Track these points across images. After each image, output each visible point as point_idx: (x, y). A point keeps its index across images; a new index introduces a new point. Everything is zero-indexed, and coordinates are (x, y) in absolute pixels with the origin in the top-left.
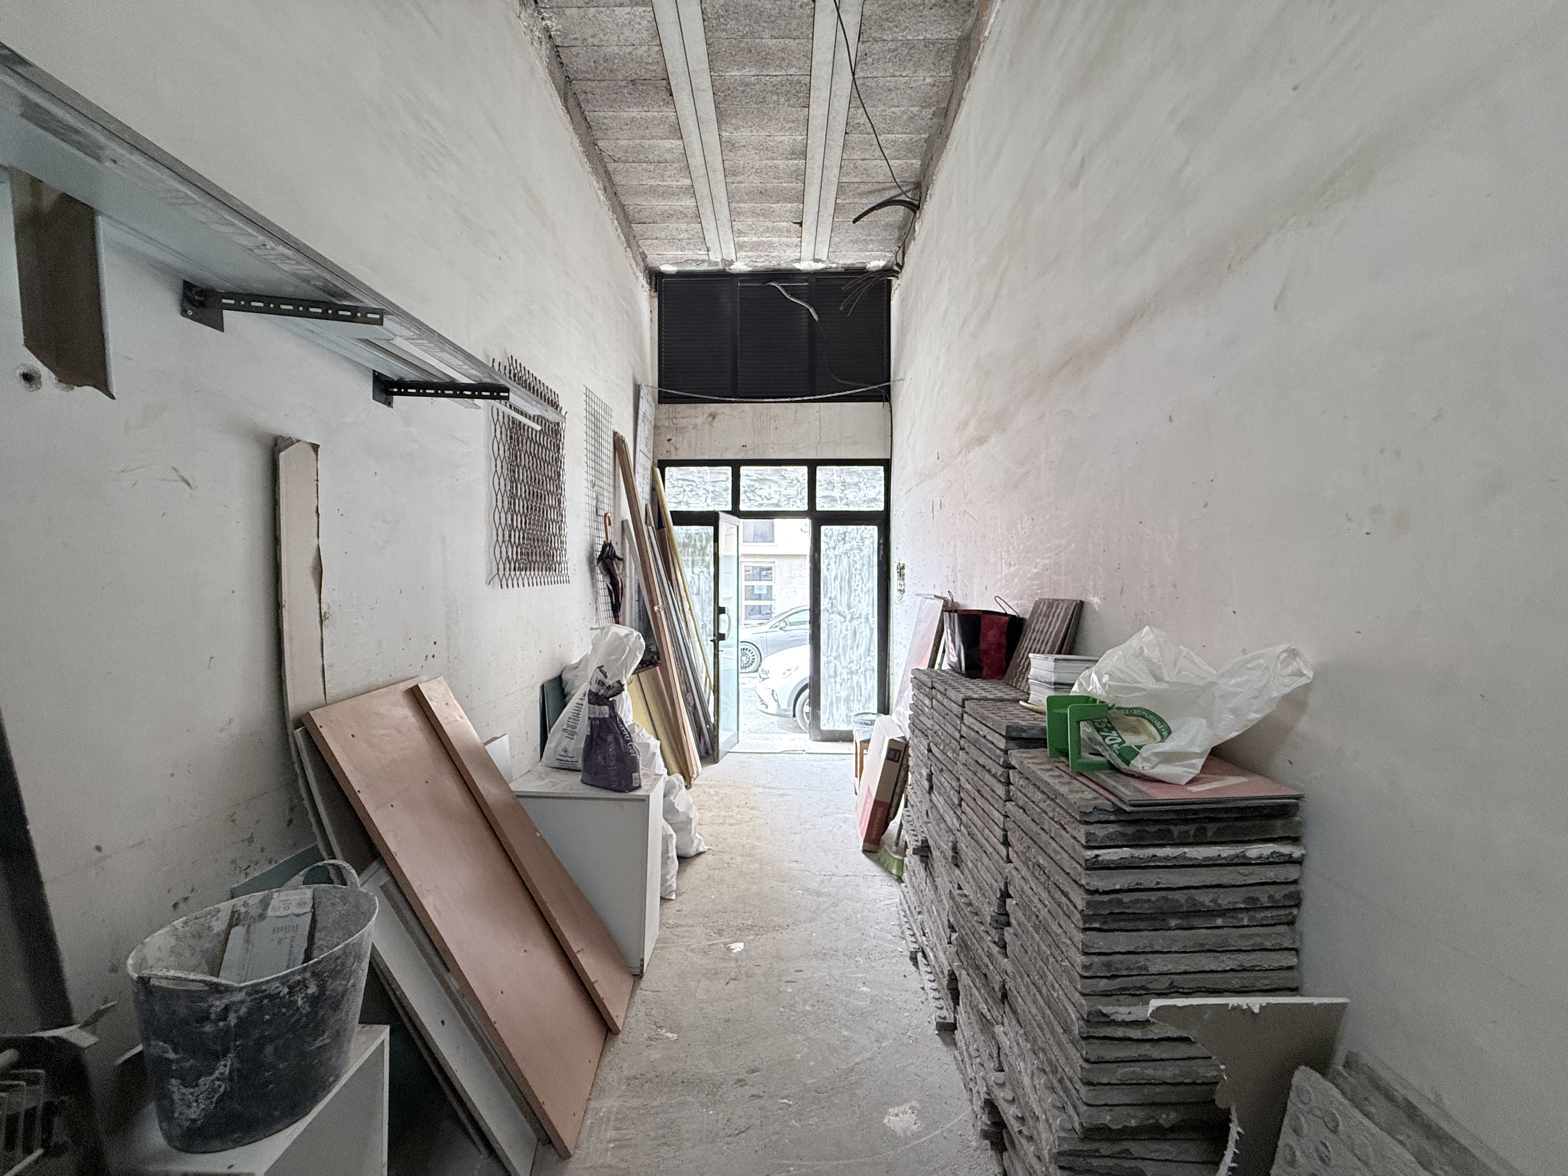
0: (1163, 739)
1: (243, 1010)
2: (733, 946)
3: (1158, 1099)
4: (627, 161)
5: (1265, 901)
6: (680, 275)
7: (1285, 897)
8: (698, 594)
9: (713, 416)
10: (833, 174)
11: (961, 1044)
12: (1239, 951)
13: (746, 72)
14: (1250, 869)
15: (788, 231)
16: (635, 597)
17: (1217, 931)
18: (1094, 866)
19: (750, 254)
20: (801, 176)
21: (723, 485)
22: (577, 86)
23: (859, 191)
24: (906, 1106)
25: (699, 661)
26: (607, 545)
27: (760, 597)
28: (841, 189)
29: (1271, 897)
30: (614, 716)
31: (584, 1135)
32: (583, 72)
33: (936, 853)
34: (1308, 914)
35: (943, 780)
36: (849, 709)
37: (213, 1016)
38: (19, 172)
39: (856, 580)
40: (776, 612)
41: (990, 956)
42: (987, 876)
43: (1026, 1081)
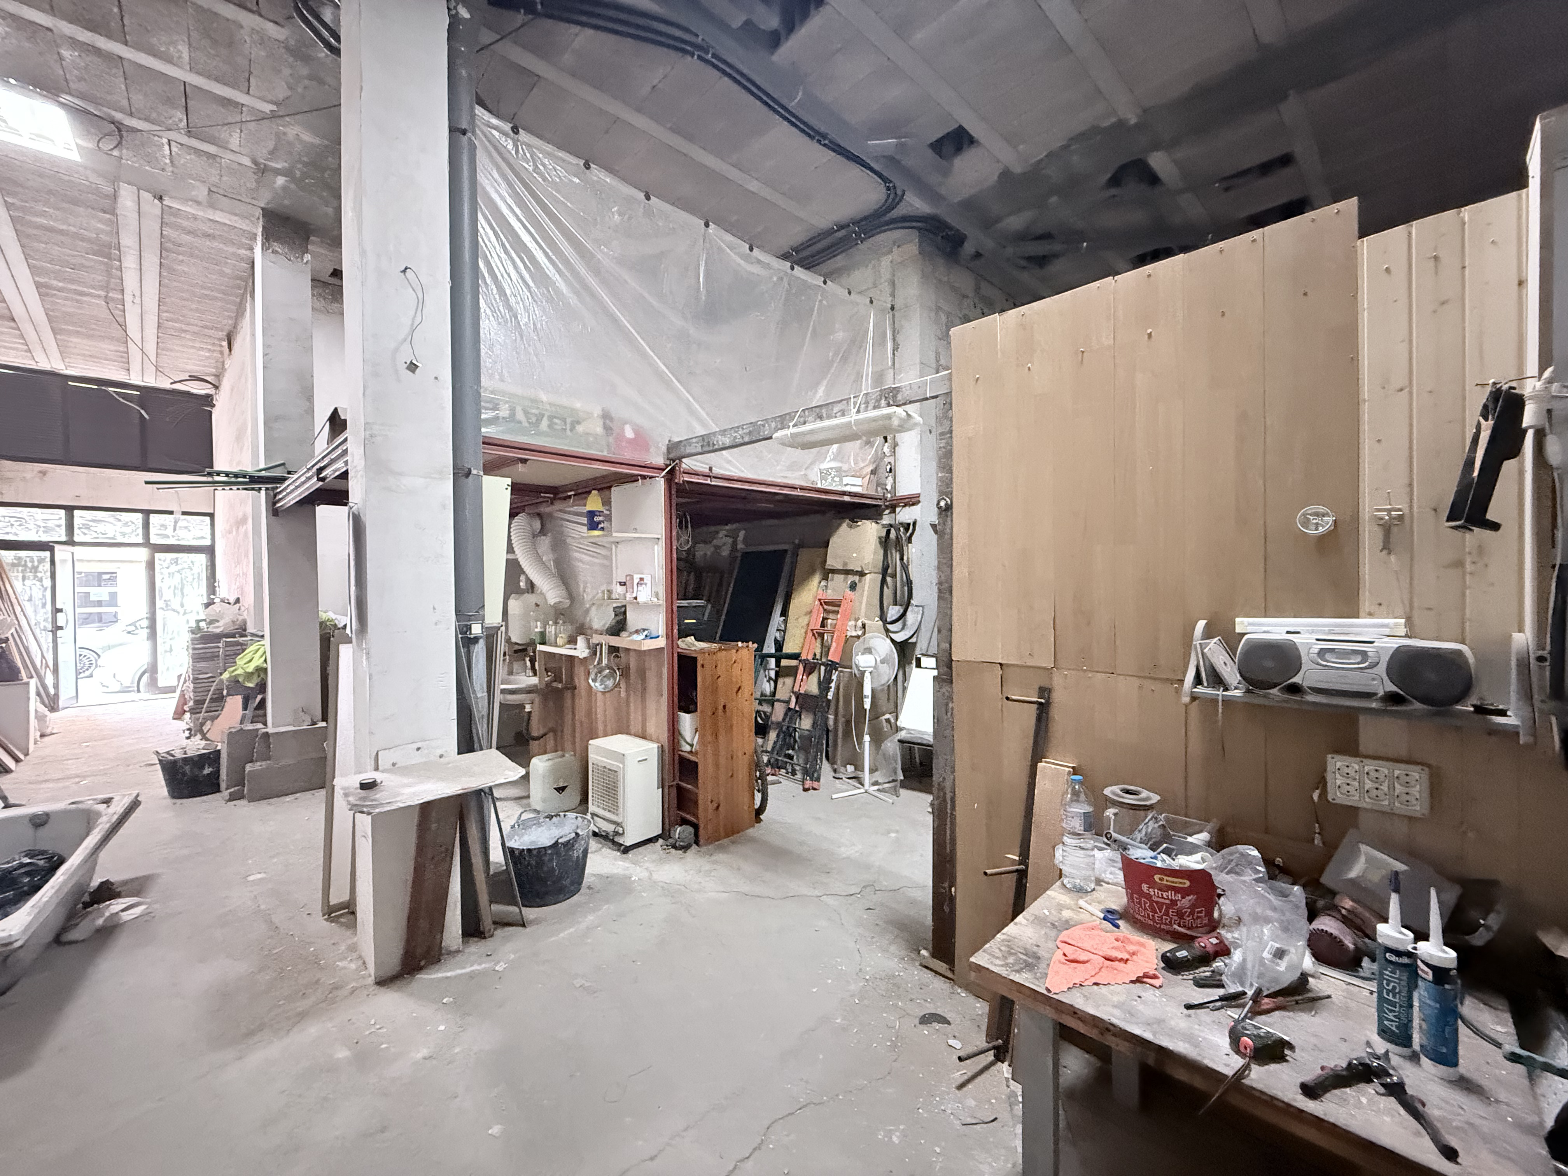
9: (44, 473)
21: (56, 522)
39: (188, 587)
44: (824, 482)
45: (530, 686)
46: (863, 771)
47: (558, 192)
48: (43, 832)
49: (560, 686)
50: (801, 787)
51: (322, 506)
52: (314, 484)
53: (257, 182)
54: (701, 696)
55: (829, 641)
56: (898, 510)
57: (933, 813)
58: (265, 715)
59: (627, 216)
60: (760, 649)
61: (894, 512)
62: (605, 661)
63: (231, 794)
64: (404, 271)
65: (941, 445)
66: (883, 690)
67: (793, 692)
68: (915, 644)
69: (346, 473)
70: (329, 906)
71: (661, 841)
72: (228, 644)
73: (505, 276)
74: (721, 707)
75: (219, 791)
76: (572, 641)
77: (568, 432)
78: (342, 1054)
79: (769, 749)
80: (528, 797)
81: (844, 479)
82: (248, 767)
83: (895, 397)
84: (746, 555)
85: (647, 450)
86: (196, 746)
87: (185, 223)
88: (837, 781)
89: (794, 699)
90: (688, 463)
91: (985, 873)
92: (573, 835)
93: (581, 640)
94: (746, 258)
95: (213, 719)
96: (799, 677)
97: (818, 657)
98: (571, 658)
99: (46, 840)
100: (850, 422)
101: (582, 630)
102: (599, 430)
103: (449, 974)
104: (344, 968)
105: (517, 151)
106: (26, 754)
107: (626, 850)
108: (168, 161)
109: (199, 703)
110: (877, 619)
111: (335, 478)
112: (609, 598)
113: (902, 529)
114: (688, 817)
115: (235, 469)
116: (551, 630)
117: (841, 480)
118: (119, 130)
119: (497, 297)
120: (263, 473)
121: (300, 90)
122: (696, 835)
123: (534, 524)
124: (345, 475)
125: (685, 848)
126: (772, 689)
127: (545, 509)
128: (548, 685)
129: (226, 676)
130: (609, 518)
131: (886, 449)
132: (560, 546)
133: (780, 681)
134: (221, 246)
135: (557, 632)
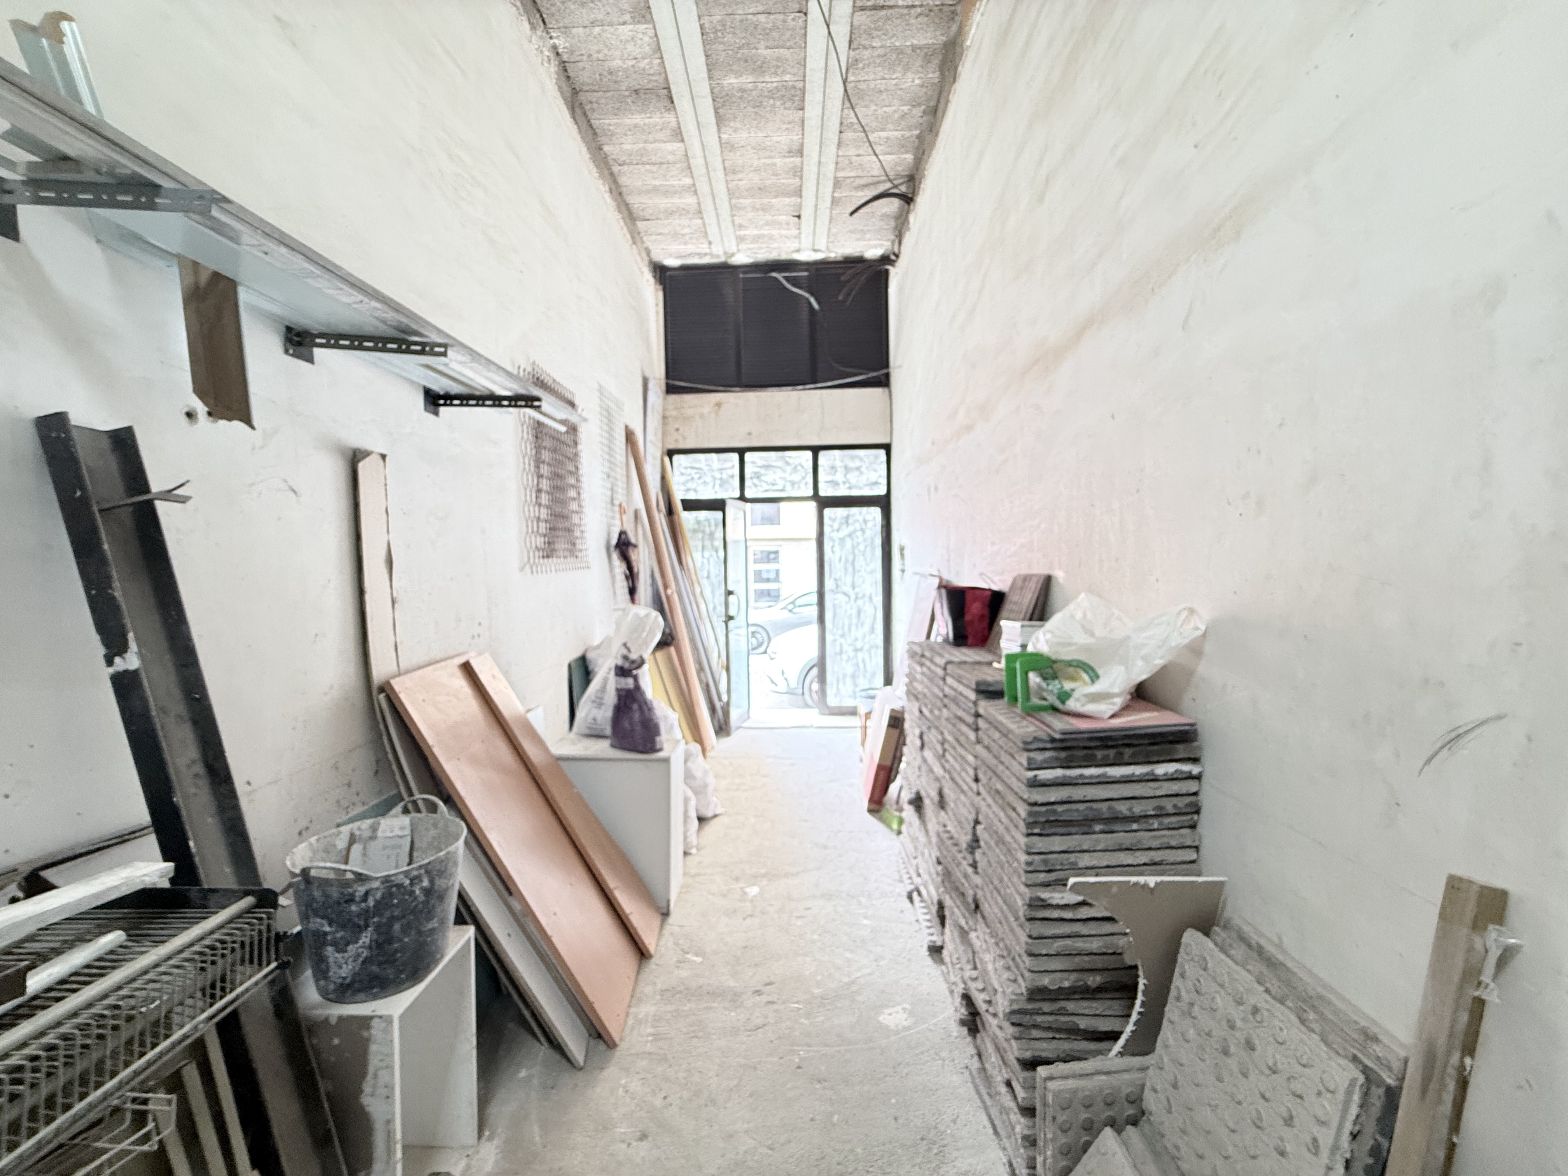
0: (1093, 682)
1: (379, 895)
2: (747, 890)
3: (1088, 966)
4: (631, 164)
5: (1170, 809)
6: (684, 268)
7: (1187, 805)
8: (708, 577)
9: (719, 405)
10: (829, 169)
11: (947, 959)
12: (1150, 849)
13: (743, 79)
14: (1160, 783)
15: (788, 224)
16: (649, 581)
17: (1133, 834)
18: (1034, 784)
19: (751, 246)
20: (798, 172)
21: (730, 472)
22: (582, 97)
23: (854, 185)
24: (899, 1008)
25: (711, 642)
26: (622, 533)
27: (768, 580)
28: (837, 184)
29: (1175, 806)
30: (637, 687)
31: (627, 1031)
32: (588, 84)
33: (927, 801)
34: (1205, 820)
35: (932, 737)
36: (856, 685)
37: (357, 899)
38: (184, 257)
39: (860, 562)
40: (783, 594)
41: (966, 876)
42: (964, 811)
43: (990, 967)
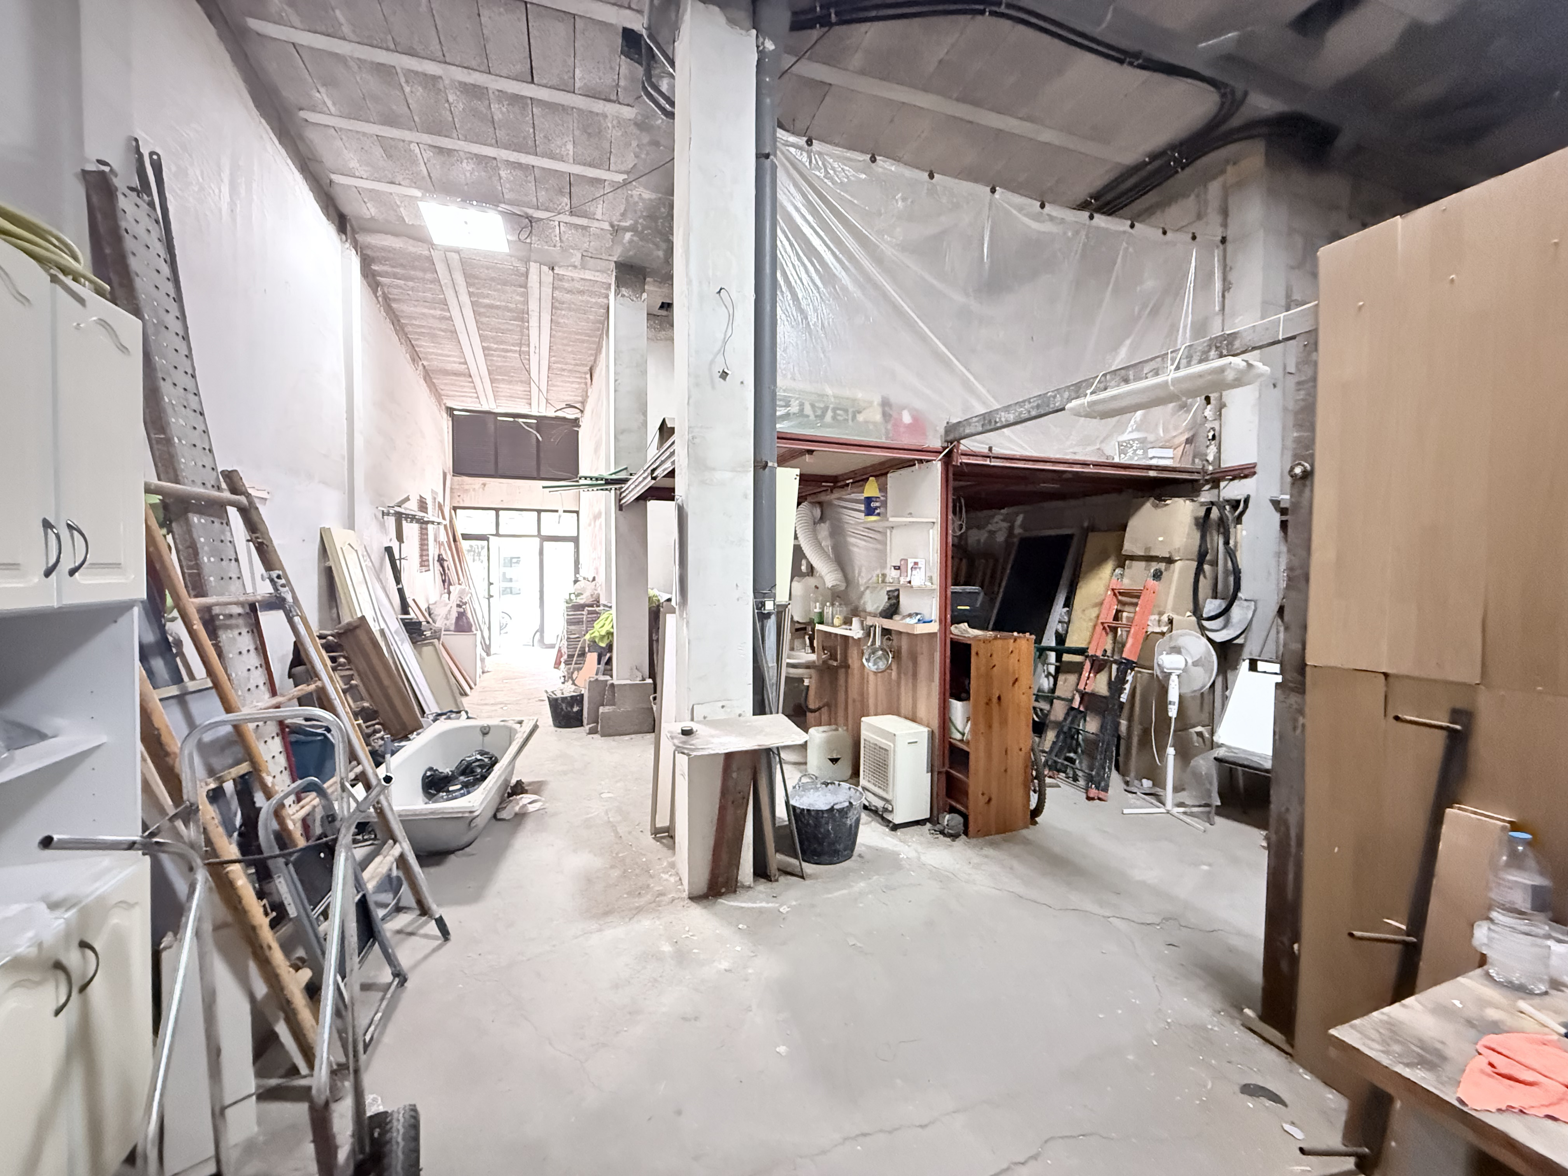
6: (464, 410)
8: (477, 570)
9: (485, 485)
21: (490, 520)
26: (440, 555)
44: (1123, 456)
45: (809, 662)
46: (1164, 788)
47: (846, 192)
48: (487, 738)
49: (835, 664)
50: (1084, 796)
51: (652, 501)
52: (649, 483)
53: (613, 241)
54: (974, 684)
55: (1124, 637)
56: (1222, 484)
57: (1269, 848)
58: (611, 670)
59: (910, 200)
60: (1039, 640)
61: (1218, 487)
62: (878, 643)
63: (590, 729)
64: (719, 292)
65: (1298, 398)
66: (1193, 698)
67: (1077, 691)
68: (1241, 646)
69: (674, 470)
70: (655, 828)
71: (928, 825)
72: (590, 613)
73: (798, 281)
74: (995, 700)
75: (582, 725)
76: (847, 622)
77: (850, 421)
78: (667, 948)
79: (1047, 750)
80: (805, 763)
81: (1150, 451)
82: (601, 709)
83: (1231, 343)
84: (1023, 541)
85: (924, 435)
86: (569, 690)
87: (566, 285)
88: (1130, 795)
89: (1077, 698)
90: (967, 445)
91: (1351, 935)
92: (847, 804)
93: (855, 621)
94: (1036, 218)
95: (579, 669)
96: (1085, 674)
97: (1109, 653)
98: (846, 638)
99: (490, 744)
100: (1166, 382)
101: (855, 612)
102: (878, 417)
103: (743, 905)
104: (667, 880)
105: (810, 162)
106: (475, 685)
107: (895, 827)
108: (558, 239)
109: (571, 656)
110: (1189, 614)
111: (664, 477)
112: (883, 581)
113: (1227, 507)
114: (959, 806)
115: (596, 475)
116: (828, 611)
117: (1145, 452)
118: (531, 222)
119: (791, 302)
120: (614, 477)
121: (643, 156)
122: (966, 824)
123: (814, 511)
124: (672, 474)
125: (954, 837)
126: (1051, 685)
127: (823, 497)
128: (825, 662)
129: (587, 637)
130: (884, 504)
131: (1209, 412)
132: (838, 533)
133: (1061, 678)
134: (589, 298)
135: (835, 614)
